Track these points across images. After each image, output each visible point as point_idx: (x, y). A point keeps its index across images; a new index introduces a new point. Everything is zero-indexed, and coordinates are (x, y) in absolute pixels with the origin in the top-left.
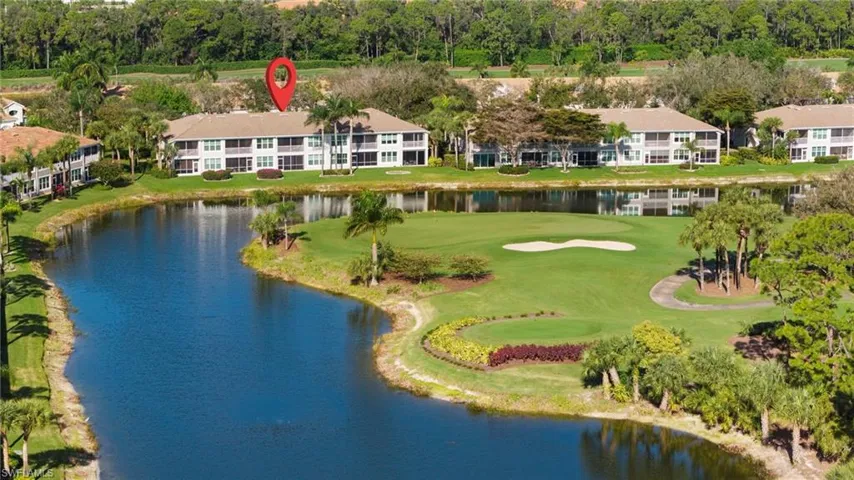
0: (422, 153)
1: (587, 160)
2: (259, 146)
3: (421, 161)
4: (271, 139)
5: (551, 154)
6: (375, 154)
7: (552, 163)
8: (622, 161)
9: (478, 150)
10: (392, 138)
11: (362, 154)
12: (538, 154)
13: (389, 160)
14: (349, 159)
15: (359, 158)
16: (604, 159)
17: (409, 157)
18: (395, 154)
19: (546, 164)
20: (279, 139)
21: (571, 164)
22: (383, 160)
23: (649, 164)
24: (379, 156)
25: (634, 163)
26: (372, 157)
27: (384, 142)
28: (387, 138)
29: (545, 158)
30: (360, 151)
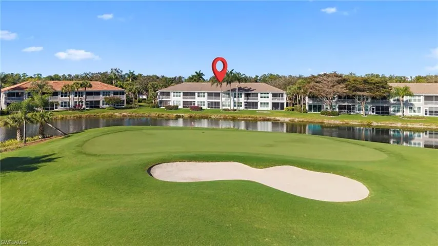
0: (282, 104)
1: (383, 111)
2: (199, 96)
3: (282, 108)
4: (204, 93)
5: (357, 106)
6: (257, 103)
7: (357, 112)
8: (408, 113)
9: (311, 102)
10: (266, 95)
11: (250, 102)
12: (349, 106)
13: (264, 107)
14: (243, 105)
15: (248, 105)
16: (394, 111)
17: (275, 105)
18: (268, 103)
19: (354, 112)
20: (208, 93)
21: (371, 113)
22: (261, 107)
23: (428, 116)
24: (259, 104)
25: (417, 114)
26: (255, 105)
27: (261, 97)
28: (263, 95)
29: (354, 109)
30: (248, 101)
